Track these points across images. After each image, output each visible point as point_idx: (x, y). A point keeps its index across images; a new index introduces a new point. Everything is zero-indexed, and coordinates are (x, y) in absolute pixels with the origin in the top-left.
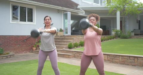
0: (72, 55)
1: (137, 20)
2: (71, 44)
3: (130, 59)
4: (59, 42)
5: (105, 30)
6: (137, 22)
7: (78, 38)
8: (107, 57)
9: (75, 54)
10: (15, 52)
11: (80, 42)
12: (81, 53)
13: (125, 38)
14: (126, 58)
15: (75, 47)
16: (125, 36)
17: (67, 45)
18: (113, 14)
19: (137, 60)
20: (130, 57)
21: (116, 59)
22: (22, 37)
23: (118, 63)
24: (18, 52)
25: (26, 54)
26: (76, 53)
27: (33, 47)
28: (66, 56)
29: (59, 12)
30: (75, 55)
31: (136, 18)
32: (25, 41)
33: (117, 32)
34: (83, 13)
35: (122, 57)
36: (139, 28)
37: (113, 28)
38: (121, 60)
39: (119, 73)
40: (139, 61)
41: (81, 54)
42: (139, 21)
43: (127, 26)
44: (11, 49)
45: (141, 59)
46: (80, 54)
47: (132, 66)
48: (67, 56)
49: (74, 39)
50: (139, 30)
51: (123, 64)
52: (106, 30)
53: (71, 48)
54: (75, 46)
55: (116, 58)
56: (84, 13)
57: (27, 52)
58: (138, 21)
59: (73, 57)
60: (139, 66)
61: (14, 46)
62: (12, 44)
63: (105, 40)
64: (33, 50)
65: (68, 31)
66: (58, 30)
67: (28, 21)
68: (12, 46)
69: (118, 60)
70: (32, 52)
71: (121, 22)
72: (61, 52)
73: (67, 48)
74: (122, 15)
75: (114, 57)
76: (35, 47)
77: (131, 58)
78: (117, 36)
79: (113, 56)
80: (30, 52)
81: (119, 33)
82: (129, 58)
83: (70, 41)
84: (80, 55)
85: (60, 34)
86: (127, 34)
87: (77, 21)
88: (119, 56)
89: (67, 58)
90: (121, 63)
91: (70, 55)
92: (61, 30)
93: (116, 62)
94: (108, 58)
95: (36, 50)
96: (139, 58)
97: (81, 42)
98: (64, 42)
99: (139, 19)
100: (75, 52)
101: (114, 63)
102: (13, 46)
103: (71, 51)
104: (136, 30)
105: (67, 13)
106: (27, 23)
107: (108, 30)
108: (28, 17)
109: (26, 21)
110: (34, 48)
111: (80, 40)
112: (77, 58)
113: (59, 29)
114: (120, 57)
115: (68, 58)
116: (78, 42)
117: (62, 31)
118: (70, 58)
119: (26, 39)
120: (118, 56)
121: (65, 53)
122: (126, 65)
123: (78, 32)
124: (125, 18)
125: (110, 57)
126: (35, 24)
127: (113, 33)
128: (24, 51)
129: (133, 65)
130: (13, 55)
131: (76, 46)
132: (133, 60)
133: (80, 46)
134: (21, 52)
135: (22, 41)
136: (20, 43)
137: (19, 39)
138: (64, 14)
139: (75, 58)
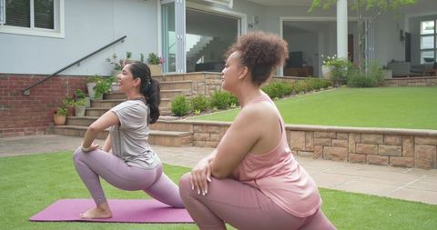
0: (183, 136)
1: (401, 32)
2: (183, 100)
3: (387, 144)
5: (301, 66)
6: (402, 38)
7: (207, 81)
8: (302, 139)
9: (195, 131)
11: (214, 94)
12: (214, 129)
13: (364, 84)
14: (372, 138)
15: (196, 112)
16: (364, 79)
17: (170, 104)
19: (410, 145)
20: (385, 134)
21: (336, 145)
22: (17, 79)
23: (342, 160)
25: (31, 137)
26: (196, 127)
27: (56, 113)
28: (163, 139)
30: (196, 135)
31: (398, 25)
32: (27, 93)
33: (337, 66)
34: (228, 2)
35: (358, 137)
36: (408, 59)
37: (326, 54)
38: (353, 147)
39: (348, 191)
40: (417, 148)
41: (214, 133)
42: (408, 35)
43: (370, 49)
45: (427, 141)
46: (210, 133)
47: (395, 169)
48: (168, 140)
49: (194, 85)
50: (409, 63)
51: (361, 162)
52: (304, 65)
53: (183, 115)
54: (196, 108)
55: (334, 141)
56: (231, 5)
57: (35, 131)
58: (404, 35)
59: (184, 144)
60: (420, 167)
63: (297, 92)
64: (55, 125)
65: (177, 63)
66: (142, 57)
67: (36, 26)
69: (343, 146)
70: (54, 133)
71: (351, 38)
73: (168, 114)
75: (328, 137)
76: (62, 114)
77: (388, 139)
78: (339, 80)
79: (325, 134)
80: (44, 130)
81: (346, 69)
82: (380, 141)
83: (180, 92)
84: (212, 135)
86: (368, 73)
87: (211, 39)
88: (348, 132)
89: (165, 145)
90: (352, 159)
91: (177, 136)
92: (154, 60)
93: (334, 155)
94: (306, 142)
95: (66, 123)
96: (417, 140)
97: (217, 96)
99: (407, 30)
100: (194, 124)
101: (330, 159)
103: (180, 123)
104: (398, 62)
105: (174, 3)
106: (33, 31)
107: (309, 64)
108: (35, 11)
109: (29, 26)
110: (60, 119)
111: (215, 89)
112: (202, 147)
113: (146, 57)
114: (351, 137)
116: (208, 97)
117: (158, 63)
118: (178, 146)
119: (30, 85)
120: (342, 135)
121: (160, 129)
124: (364, 23)
125: (313, 137)
126: (62, 35)
127: (326, 70)
128: (26, 129)
129: (395, 166)
131: (202, 108)
132: (395, 147)
133: (215, 109)
134: (12, 131)
135: (18, 94)
136: (10, 99)
137: (6, 86)
138: (162, 5)
139: (194, 145)
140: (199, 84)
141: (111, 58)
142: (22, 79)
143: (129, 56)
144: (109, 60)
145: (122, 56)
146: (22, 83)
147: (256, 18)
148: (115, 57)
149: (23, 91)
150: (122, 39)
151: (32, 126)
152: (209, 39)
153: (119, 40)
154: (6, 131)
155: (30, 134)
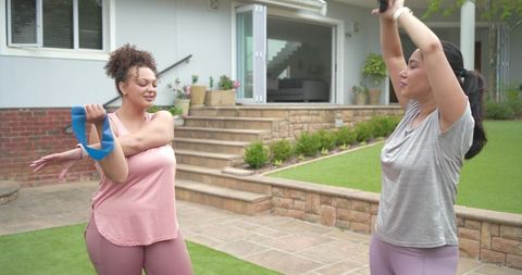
0: (258, 201)
2: (259, 147)
4: (213, 135)
7: (292, 119)
9: (274, 195)
10: (26, 177)
11: (300, 137)
12: (299, 194)
15: (277, 163)
17: (244, 151)
18: (446, 13)
22: (57, 114)
24: (38, 179)
25: (74, 184)
26: (275, 190)
29: (216, 8)
30: (275, 199)
32: (70, 130)
34: (320, 8)
38: (487, 241)
41: (298, 199)
43: (504, 63)
44: (8, 167)
48: (239, 206)
49: (275, 125)
51: (498, 263)
53: (260, 167)
54: (277, 157)
56: (324, 11)
57: (79, 176)
59: (261, 211)
61: (22, 155)
62: (13, 146)
65: (254, 85)
66: (212, 81)
67: (81, 46)
68: (12, 152)
69: (473, 238)
71: (478, 47)
72: (212, 184)
73: (239, 166)
74: (486, 20)
80: (91, 174)
83: (256, 135)
84: (296, 202)
85: (221, 99)
87: (299, 45)
88: (481, 221)
89: (237, 212)
91: (250, 202)
92: (226, 84)
97: (303, 140)
98: (233, 136)
100: (273, 186)
102: (16, 155)
105: (251, 11)
106: (78, 53)
108: (80, 28)
109: (72, 47)
111: (301, 129)
112: (283, 215)
113: (217, 80)
114: (485, 228)
115: (243, 213)
116: (291, 140)
117: (231, 88)
118: (251, 215)
122: (512, 267)
123: (301, 87)
130: (8, 196)
131: (282, 155)
133: (301, 157)
134: (51, 177)
135: (58, 132)
136: (49, 138)
137: (44, 124)
138: (237, 14)
139: (272, 212)
140: (281, 124)
141: (173, 83)
142: (64, 113)
143: (195, 80)
144: (170, 86)
145: (186, 81)
146: (62, 118)
147: (356, 24)
148: (177, 82)
149: (64, 129)
150: (186, 60)
151: (77, 170)
152: (296, 45)
153: (182, 61)
154: (44, 178)
155: (73, 181)
